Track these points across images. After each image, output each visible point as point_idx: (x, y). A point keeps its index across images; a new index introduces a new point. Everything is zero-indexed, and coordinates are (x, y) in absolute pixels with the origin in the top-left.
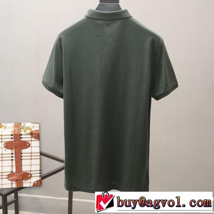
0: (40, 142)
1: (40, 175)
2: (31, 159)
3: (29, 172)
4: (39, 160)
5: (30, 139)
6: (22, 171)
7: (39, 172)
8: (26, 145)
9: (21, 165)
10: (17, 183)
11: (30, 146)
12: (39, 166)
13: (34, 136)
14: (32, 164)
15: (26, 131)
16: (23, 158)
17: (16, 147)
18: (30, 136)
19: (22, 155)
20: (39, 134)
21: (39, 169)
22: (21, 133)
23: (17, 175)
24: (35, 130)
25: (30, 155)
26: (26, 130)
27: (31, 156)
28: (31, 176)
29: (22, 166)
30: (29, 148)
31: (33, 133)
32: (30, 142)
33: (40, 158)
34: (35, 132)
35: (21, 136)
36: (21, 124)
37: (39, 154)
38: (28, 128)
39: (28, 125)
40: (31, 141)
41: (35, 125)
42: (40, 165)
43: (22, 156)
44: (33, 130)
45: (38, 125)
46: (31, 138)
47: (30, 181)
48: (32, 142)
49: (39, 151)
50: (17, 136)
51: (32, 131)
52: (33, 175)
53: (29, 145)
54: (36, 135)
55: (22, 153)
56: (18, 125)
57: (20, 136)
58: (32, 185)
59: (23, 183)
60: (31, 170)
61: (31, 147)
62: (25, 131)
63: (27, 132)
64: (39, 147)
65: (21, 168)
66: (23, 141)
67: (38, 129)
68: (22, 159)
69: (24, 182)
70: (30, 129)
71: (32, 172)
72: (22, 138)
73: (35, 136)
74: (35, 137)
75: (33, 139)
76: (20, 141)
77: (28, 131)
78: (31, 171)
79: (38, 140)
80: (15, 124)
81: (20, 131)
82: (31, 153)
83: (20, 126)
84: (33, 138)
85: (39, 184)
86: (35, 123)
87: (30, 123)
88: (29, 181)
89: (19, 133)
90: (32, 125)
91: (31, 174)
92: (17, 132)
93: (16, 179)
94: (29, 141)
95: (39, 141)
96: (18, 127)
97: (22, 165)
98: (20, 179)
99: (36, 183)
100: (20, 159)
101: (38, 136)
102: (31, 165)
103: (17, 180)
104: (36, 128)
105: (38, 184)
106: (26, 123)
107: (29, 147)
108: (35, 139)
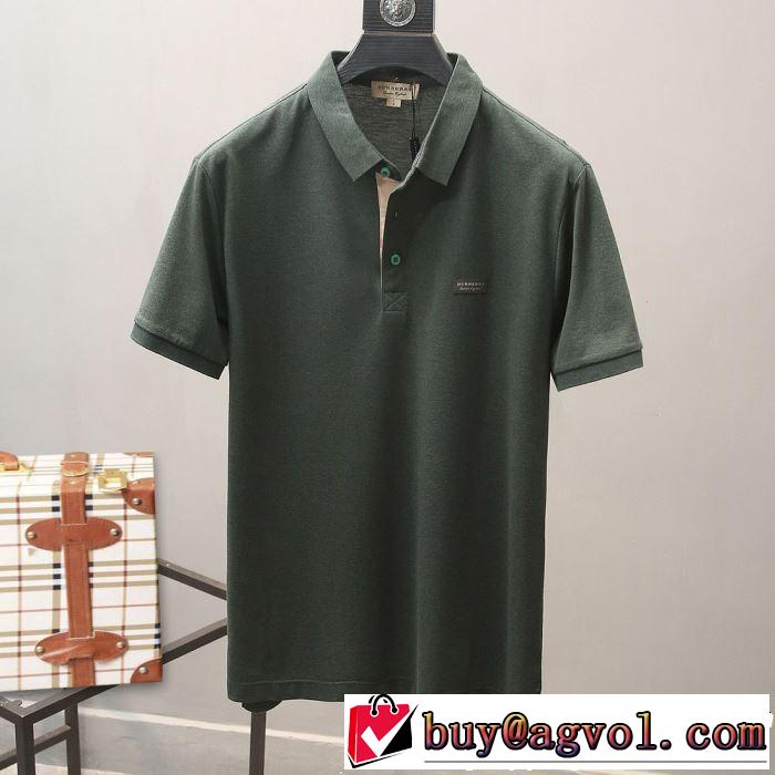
0: (156, 524)
1: (156, 641)
2: (125, 584)
3: (119, 633)
4: (154, 588)
5: (121, 512)
6: (92, 629)
7: (155, 631)
8: (106, 533)
9: (87, 607)
10: (75, 670)
11: (123, 538)
12: (154, 608)
13: (135, 500)
14: (128, 603)
15: (106, 482)
16: (94, 580)
17: (69, 542)
18: (121, 501)
19: (93, 570)
20: (153, 496)
21: (153, 621)
22: (88, 491)
23: (74, 643)
24: (139, 481)
25: (121, 568)
26: (108, 479)
27: (125, 573)
28: (125, 647)
29: (94, 611)
30: (120, 545)
31: (133, 489)
32: (121, 523)
33: (157, 582)
34: (141, 488)
35: (89, 502)
36: (87, 459)
37: (153, 567)
38: (112, 473)
39: (114, 460)
40: (125, 518)
41: (140, 460)
42: (158, 604)
43: (91, 575)
44: (132, 478)
45: (150, 460)
46: (125, 507)
47: (123, 663)
48: (129, 522)
49: (154, 557)
50: (74, 502)
51: (128, 484)
52: (131, 643)
53: (119, 533)
54: (144, 499)
55: (91, 564)
56: (77, 463)
57: (84, 502)
58: (127, 680)
59: (94, 671)
60: (126, 624)
61: (126, 540)
62: (103, 483)
63: (109, 485)
64: (153, 542)
65: (88, 615)
66: (96, 520)
67: (151, 475)
68: (91, 586)
69: (98, 666)
70: (122, 476)
71: (128, 633)
72: (90, 508)
73: (140, 502)
74: (139, 506)
75: (131, 512)
76: (86, 518)
77: (115, 485)
78: (123, 628)
79: (152, 516)
80: (67, 457)
81: (85, 483)
82: (125, 563)
83: (86, 466)
84: (133, 507)
85: (153, 674)
86: (138, 454)
87: (121, 455)
88: (116, 664)
89: (80, 490)
90: (129, 460)
91: (124, 640)
92: (74, 486)
93: (70, 657)
94: (118, 518)
95: (155, 518)
96: (79, 469)
97: (91, 608)
98: (85, 656)
99: (142, 670)
100: (86, 585)
101: (149, 501)
102: (124, 606)
103: (75, 659)
104: (142, 471)
105: (149, 676)
106: (107, 456)
107: (118, 540)
108: (139, 513)
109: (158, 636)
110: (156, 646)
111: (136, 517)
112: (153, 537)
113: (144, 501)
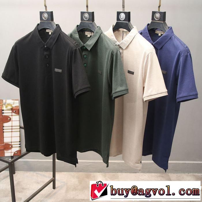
0: (19, 117)
1: (19, 146)
2: (12, 132)
5: (11, 114)
6: (4, 143)
7: (19, 143)
8: (7, 119)
9: (2, 137)
11: (11, 120)
16: (4, 131)
18: (11, 111)
19: (4, 128)
21: (19, 140)
22: (3, 109)
24: (15, 106)
25: (11, 128)
26: (8, 106)
30: (11, 122)
31: (14, 108)
32: (11, 117)
33: (20, 131)
34: (16, 108)
36: (3, 101)
37: (19, 127)
38: (9, 104)
39: (9, 101)
41: (15, 101)
42: (20, 136)
45: (18, 101)
49: (19, 125)
52: (13, 146)
58: (12, 155)
59: (4, 153)
62: (6, 107)
63: (8, 108)
64: (19, 121)
65: (3, 139)
66: (5, 116)
67: (18, 105)
70: (11, 105)
72: (3, 113)
73: (15, 112)
74: (15, 113)
76: (2, 116)
77: (10, 107)
78: (11, 142)
81: (2, 107)
82: (12, 126)
83: (2, 103)
86: (15, 100)
88: (10, 151)
89: (1, 109)
90: (13, 101)
95: (19, 115)
97: (4, 137)
98: (2, 149)
99: (16, 153)
100: (2, 132)
101: (18, 111)
102: (12, 137)
104: (16, 104)
105: (18, 154)
106: (7, 100)
108: (15, 114)
109: (20, 144)
110: (19, 147)
111: (14, 115)
112: (19, 120)
113: (16, 112)
